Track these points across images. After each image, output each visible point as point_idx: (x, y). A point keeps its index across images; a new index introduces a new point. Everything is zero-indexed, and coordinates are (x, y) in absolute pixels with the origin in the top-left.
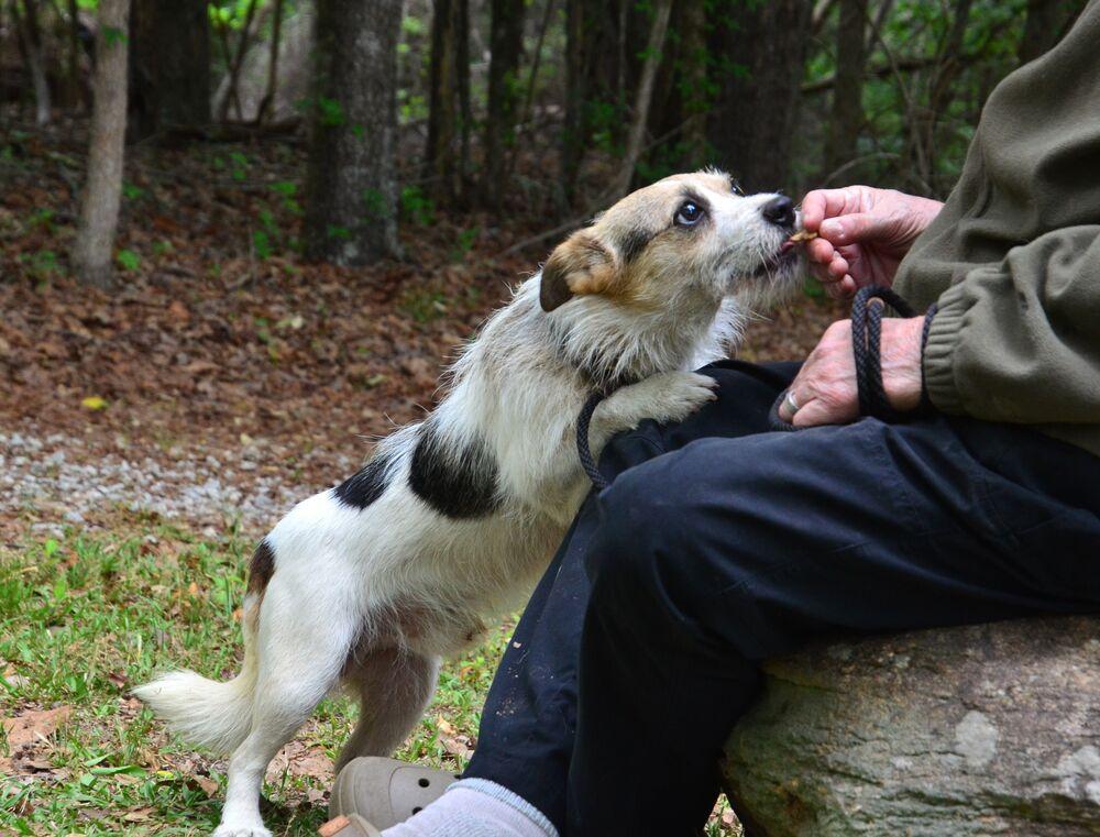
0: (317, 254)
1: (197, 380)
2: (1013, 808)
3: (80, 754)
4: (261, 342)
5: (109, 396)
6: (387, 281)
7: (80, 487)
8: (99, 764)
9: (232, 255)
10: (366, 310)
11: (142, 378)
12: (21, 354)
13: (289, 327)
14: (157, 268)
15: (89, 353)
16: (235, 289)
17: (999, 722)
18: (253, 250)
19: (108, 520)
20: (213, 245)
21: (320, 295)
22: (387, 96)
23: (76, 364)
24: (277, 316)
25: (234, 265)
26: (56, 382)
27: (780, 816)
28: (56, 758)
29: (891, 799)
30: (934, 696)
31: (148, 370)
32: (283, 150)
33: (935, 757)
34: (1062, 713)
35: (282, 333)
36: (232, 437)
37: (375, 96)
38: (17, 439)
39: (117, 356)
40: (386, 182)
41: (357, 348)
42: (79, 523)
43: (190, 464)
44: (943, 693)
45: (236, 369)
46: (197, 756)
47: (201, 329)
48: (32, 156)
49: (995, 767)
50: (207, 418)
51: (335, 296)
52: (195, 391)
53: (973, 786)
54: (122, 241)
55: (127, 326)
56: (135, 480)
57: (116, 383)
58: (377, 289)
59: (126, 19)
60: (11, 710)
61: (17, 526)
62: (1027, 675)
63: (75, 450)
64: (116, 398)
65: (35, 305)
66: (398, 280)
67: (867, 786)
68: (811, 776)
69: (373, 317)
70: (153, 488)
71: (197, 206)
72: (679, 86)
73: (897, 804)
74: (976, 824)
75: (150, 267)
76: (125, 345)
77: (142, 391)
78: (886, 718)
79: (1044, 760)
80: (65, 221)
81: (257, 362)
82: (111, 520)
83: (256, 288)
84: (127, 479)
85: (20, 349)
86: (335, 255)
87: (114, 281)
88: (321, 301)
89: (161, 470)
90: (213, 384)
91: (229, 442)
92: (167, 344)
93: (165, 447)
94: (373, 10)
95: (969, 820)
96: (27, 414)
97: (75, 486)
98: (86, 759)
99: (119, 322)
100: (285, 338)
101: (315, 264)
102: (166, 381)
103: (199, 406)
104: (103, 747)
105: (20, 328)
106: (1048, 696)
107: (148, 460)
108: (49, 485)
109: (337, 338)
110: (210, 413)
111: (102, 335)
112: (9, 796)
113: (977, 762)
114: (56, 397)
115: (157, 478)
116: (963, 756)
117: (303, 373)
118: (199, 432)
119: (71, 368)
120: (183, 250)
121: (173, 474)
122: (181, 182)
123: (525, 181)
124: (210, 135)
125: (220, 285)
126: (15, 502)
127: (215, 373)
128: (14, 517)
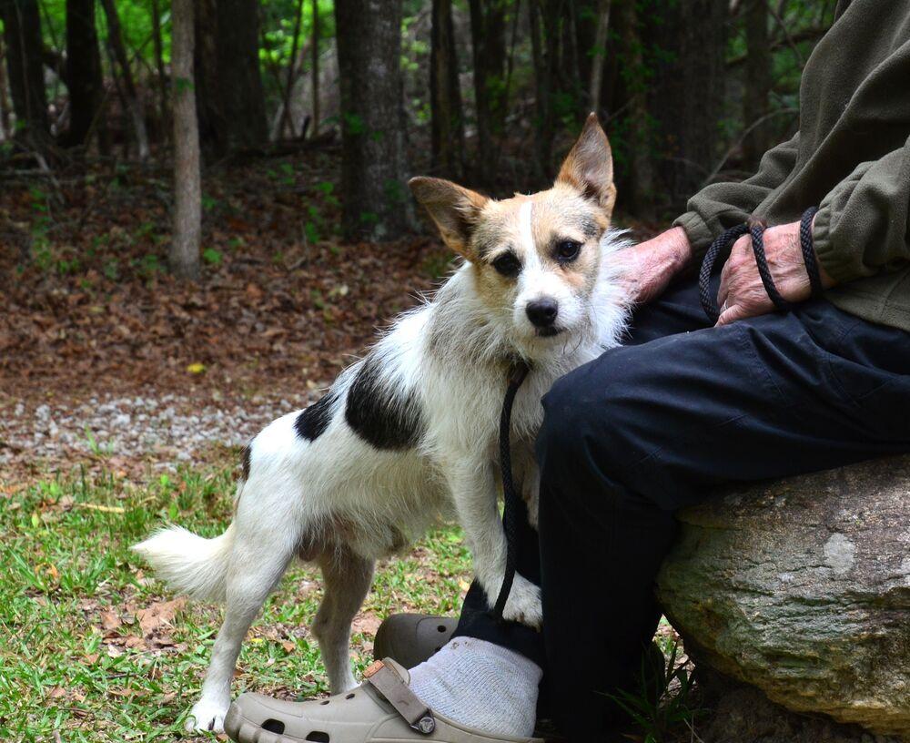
0: (354, 236)
1: (272, 343)
2: (871, 602)
3: (194, 631)
4: (318, 309)
5: (207, 362)
6: (410, 251)
7: (187, 433)
8: (209, 638)
9: (291, 244)
10: (396, 275)
11: (231, 345)
12: (138, 337)
13: (338, 295)
14: (235, 261)
15: (190, 331)
16: (294, 269)
17: (855, 539)
18: (305, 238)
19: (209, 456)
20: (276, 237)
21: (360, 267)
22: (396, 107)
23: (180, 340)
24: (328, 287)
25: (292, 251)
26: (167, 355)
27: (702, 627)
28: (177, 636)
29: (780, 605)
30: (805, 524)
31: (235, 339)
32: (324, 157)
33: (810, 570)
34: (902, 528)
35: (333, 300)
36: (301, 383)
37: (386, 108)
38: (139, 401)
39: (211, 331)
40: (403, 175)
41: (391, 306)
42: (188, 461)
43: (269, 408)
44: (812, 522)
45: (301, 331)
46: (280, 626)
47: (272, 303)
48: (135, 183)
49: (855, 573)
50: (282, 371)
51: (371, 267)
52: (271, 351)
53: (840, 589)
54: (206, 241)
55: (216, 307)
56: (227, 424)
57: (212, 351)
58: (403, 258)
59: (191, 72)
60: (143, 604)
61: (143, 467)
62: (874, 502)
63: (182, 405)
64: (212, 363)
65: (146, 298)
66: (418, 249)
67: (762, 598)
68: (720, 594)
69: (402, 280)
70: (242, 429)
71: (262, 208)
72: (622, 73)
73: (786, 608)
74: (844, 616)
75: (230, 260)
76: (216, 321)
77: (231, 356)
78: (772, 545)
79: (890, 563)
80: (164, 231)
81: (316, 324)
82: (212, 456)
83: (312, 267)
84: (222, 423)
85: (138, 332)
86: (369, 234)
87: (203, 273)
88: (361, 272)
89: (247, 414)
90: (284, 344)
91: (298, 387)
92: (248, 317)
93: (249, 397)
94: (379, 42)
95: (839, 614)
96: (147, 382)
97: (183, 432)
98: (199, 635)
99: (209, 305)
100: (336, 303)
101: (355, 243)
102: (248, 346)
103: (275, 362)
104: (211, 625)
105: (136, 316)
106: (890, 516)
107: (237, 408)
108: (164, 434)
109: (375, 299)
110: (283, 367)
111: (198, 316)
112: (143, 666)
113: (841, 571)
114: (168, 367)
115: (244, 421)
116: (831, 567)
117: (351, 329)
118: (276, 382)
119: (177, 343)
120: (253, 244)
121: (256, 417)
122: (248, 190)
123: (511, 160)
124: (267, 152)
125: (282, 268)
126: (140, 449)
127: (285, 336)
128: (140, 460)
